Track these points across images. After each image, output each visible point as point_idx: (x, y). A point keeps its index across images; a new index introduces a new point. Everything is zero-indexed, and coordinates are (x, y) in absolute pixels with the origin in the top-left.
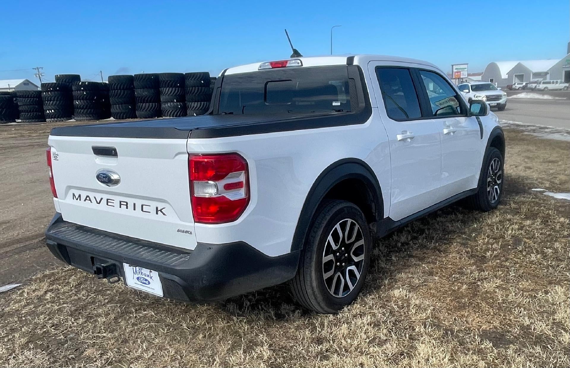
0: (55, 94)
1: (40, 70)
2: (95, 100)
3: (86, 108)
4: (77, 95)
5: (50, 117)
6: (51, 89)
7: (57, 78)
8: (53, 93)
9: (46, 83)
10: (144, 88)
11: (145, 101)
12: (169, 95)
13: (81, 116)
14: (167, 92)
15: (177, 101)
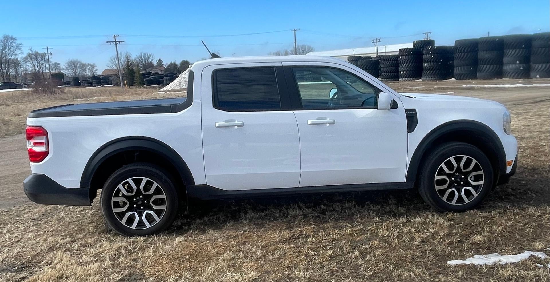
0: (408, 57)
1: (429, 34)
2: (441, 62)
3: (432, 70)
4: (426, 58)
5: (402, 76)
6: (406, 53)
7: (415, 44)
8: (407, 57)
9: (403, 49)
10: (487, 51)
11: (486, 64)
12: (511, 57)
13: (427, 76)
14: (510, 54)
15: (520, 63)
